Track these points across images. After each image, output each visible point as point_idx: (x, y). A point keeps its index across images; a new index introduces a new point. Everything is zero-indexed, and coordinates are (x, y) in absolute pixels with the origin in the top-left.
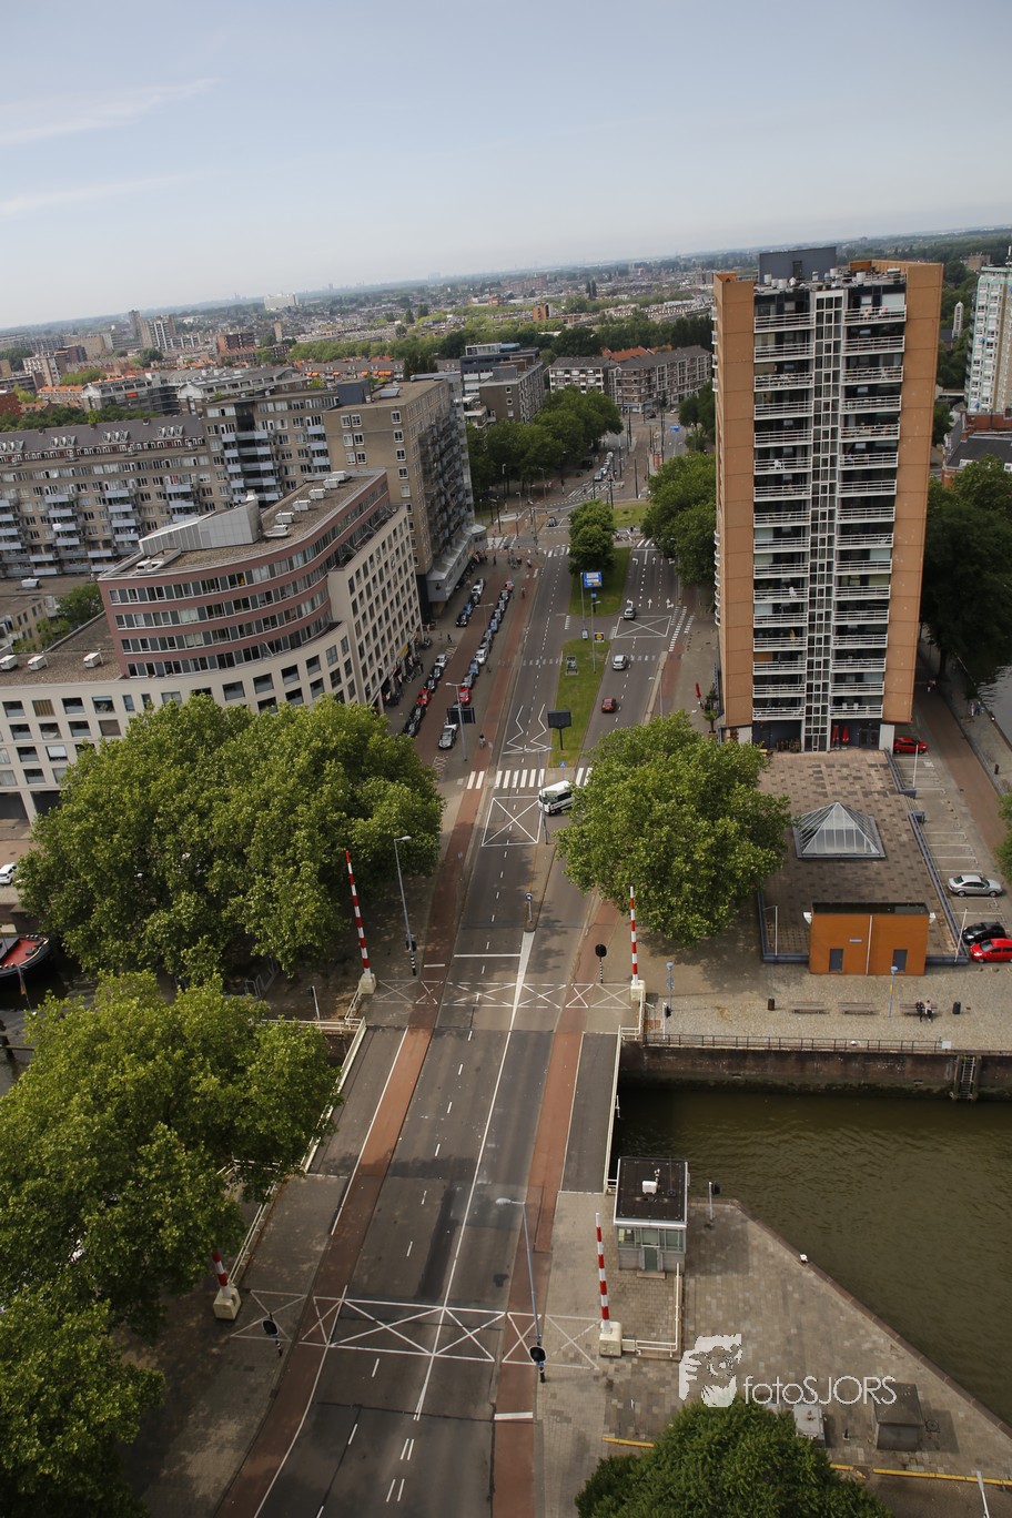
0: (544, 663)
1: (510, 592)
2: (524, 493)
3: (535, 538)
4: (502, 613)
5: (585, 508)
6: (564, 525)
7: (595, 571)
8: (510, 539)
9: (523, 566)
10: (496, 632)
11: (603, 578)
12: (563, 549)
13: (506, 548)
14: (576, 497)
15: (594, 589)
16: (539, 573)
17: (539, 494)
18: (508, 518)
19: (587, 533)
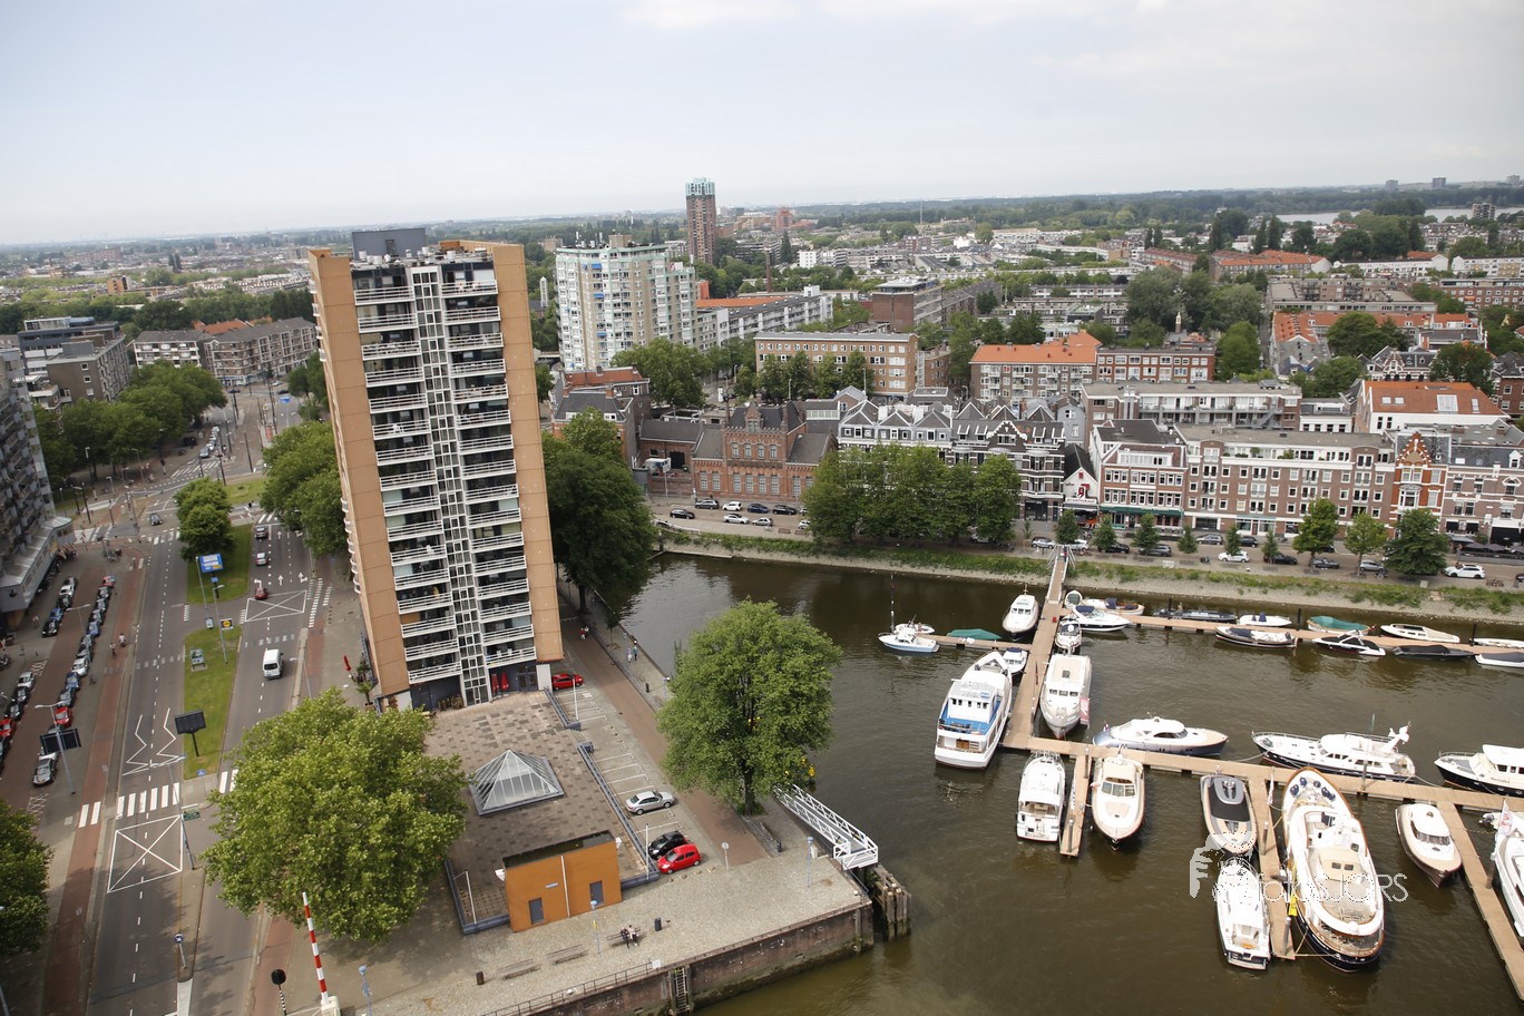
0: (163, 661)
1: (110, 588)
2: (117, 478)
3: (136, 525)
4: (103, 614)
5: (192, 487)
6: (168, 508)
7: (212, 553)
8: (104, 530)
9: (124, 558)
10: (97, 635)
11: (224, 560)
12: (172, 533)
13: (99, 539)
14: (181, 477)
15: (214, 573)
16: (145, 563)
17: (137, 476)
18: (98, 506)
19: (198, 514)
